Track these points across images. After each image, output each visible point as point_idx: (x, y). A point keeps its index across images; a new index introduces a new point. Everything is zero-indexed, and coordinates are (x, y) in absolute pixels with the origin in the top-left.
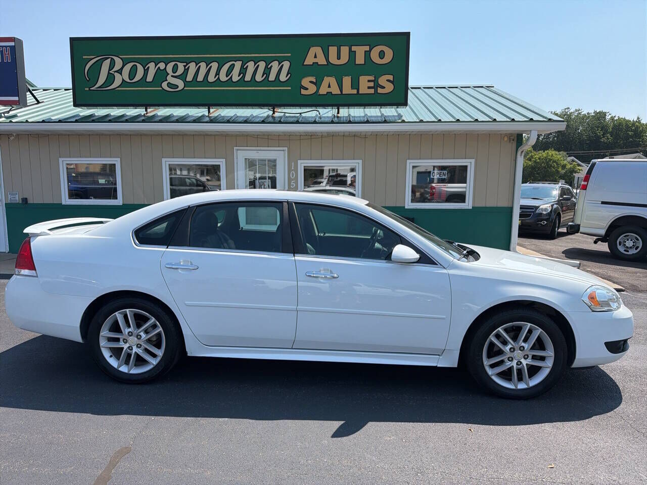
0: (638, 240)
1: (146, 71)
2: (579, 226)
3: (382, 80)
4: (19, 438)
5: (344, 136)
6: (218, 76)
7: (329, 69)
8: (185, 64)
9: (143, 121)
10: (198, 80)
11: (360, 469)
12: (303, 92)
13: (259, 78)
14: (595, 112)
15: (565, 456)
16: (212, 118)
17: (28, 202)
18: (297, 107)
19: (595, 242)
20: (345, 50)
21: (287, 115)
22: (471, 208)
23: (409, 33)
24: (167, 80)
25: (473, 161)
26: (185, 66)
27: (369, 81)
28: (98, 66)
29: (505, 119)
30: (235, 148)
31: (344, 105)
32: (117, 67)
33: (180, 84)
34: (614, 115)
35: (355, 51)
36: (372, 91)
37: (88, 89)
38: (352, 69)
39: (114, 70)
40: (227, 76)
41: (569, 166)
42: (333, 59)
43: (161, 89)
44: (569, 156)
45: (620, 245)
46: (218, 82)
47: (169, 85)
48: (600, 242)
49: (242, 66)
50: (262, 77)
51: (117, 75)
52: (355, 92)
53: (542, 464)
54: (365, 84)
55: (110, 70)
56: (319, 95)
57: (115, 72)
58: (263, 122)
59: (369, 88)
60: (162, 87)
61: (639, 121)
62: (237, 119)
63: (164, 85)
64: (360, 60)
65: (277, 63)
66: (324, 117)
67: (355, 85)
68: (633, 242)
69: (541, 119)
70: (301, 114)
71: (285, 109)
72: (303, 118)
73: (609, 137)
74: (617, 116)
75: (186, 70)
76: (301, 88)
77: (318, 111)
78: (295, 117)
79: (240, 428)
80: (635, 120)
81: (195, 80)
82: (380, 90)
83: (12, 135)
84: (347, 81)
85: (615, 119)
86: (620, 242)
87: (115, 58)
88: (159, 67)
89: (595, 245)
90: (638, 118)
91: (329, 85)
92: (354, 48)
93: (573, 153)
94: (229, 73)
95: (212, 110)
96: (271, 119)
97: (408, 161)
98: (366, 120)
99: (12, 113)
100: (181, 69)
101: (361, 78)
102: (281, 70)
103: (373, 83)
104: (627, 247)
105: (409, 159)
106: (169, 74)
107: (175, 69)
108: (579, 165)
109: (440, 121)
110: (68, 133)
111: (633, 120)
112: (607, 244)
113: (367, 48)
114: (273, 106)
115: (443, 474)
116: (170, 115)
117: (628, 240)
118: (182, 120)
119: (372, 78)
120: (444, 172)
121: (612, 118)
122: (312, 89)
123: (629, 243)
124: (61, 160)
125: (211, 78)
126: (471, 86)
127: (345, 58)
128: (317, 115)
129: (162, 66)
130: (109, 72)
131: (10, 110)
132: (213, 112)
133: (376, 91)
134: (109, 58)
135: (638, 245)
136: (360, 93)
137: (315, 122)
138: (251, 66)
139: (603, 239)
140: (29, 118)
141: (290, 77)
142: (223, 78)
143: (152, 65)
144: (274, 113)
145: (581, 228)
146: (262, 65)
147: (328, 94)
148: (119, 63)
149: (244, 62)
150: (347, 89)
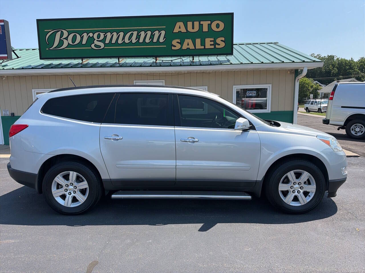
0: (362, 127)
1: (82, 38)
2: (329, 120)
3: (218, 41)
4: (30, 258)
5: (197, 73)
6: (124, 40)
7: (187, 35)
8: (104, 33)
9: (81, 67)
10: (112, 43)
11: (235, 269)
12: (173, 48)
13: (147, 40)
14: (328, 56)
15: (351, 256)
16: (121, 65)
17: (15, 115)
18: (169, 57)
19: (338, 129)
20: (196, 24)
21: (164, 61)
22: (270, 112)
23: (233, 13)
24: (94, 43)
25: (270, 85)
26: (104, 35)
27: (211, 41)
28: (54, 36)
29: (289, 61)
30: (134, 81)
31: (196, 55)
32: (65, 36)
33: (102, 45)
34: (338, 57)
35: (202, 24)
36: (213, 47)
37: (48, 49)
38: (201, 35)
39: (63, 38)
40: (129, 40)
41: (314, 86)
42: (190, 29)
43: (91, 48)
44: (315, 81)
45: (352, 130)
46: (124, 43)
47: (96, 46)
48: (340, 129)
49: (138, 34)
50: (149, 40)
51: (65, 41)
52: (203, 47)
53: (339, 261)
54: (208, 43)
55: (60, 38)
56: (183, 50)
57: (64, 39)
58: (151, 66)
59: (211, 45)
60: (91, 47)
61: (352, 60)
62: (135, 65)
63: (93, 46)
64: (205, 29)
65: (157, 32)
66: (185, 62)
67: (203, 43)
68: (360, 129)
69: (309, 61)
70: (172, 61)
71: (162, 58)
72: (174, 63)
73: (336, 70)
74: (340, 58)
75: (105, 37)
76: (172, 46)
77: (182, 59)
78: (169, 62)
79: (160, 246)
80: (350, 60)
81: (116, 43)
82: (217, 46)
83: (4, 77)
84: (198, 41)
85: (339, 59)
86: (352, 129)
87: (63, 30)
88: (89, 36)
89: (338, 131)
90: (352, 59)
91: (188, 44)
92: (202, 23)
93: (317, 79)
94: (130, 38)
95: (120, 60)
96: (155, 64)
97: (234, 86)
98: (210, 63)
99: (3, 64)
100: (102, 37)
101: (207, 39)
102: (160, 36)
103: (213, 42)
104: (356, 132)
105: (234, 85)
106: (95, 39)
107: (99, 36)
108: (320, 86)
109: (252, 63)
110: (37, 75)
111: (349, 60)
112: (345, 130)
113: (209, 22)
114: (156, 57)
115: (284, 270)
116: (96, 63)
117: (357, 128)
118: (103, 66)
119: (212, 39)
120: (254, 92)
121: (338, 59)
122: (178, 46)
123: (358, 129)
124: (33, 90)
125: (120, 41)
126: (266, 43)
127: (197, 28)
128: (181, 61)
129: (91, 35)
130: (60, 39)
131: (2, 62)
132: (121, 61)
133: (215, 47)
134: (60, 31)
135: (362, 130)
136: (206, 48)
137: (181, 65)
138: (143, 34)
139: (342, 127)
140: (14, 67)
141: (165, 39)
142: (127, 41)
143: (85, 35)
144: (156, 61)
145: (330, 122)
146: (149, 33)
147: (188, 49)
148: (66, 34)
149: (139, 31)
150: (199, 46)
